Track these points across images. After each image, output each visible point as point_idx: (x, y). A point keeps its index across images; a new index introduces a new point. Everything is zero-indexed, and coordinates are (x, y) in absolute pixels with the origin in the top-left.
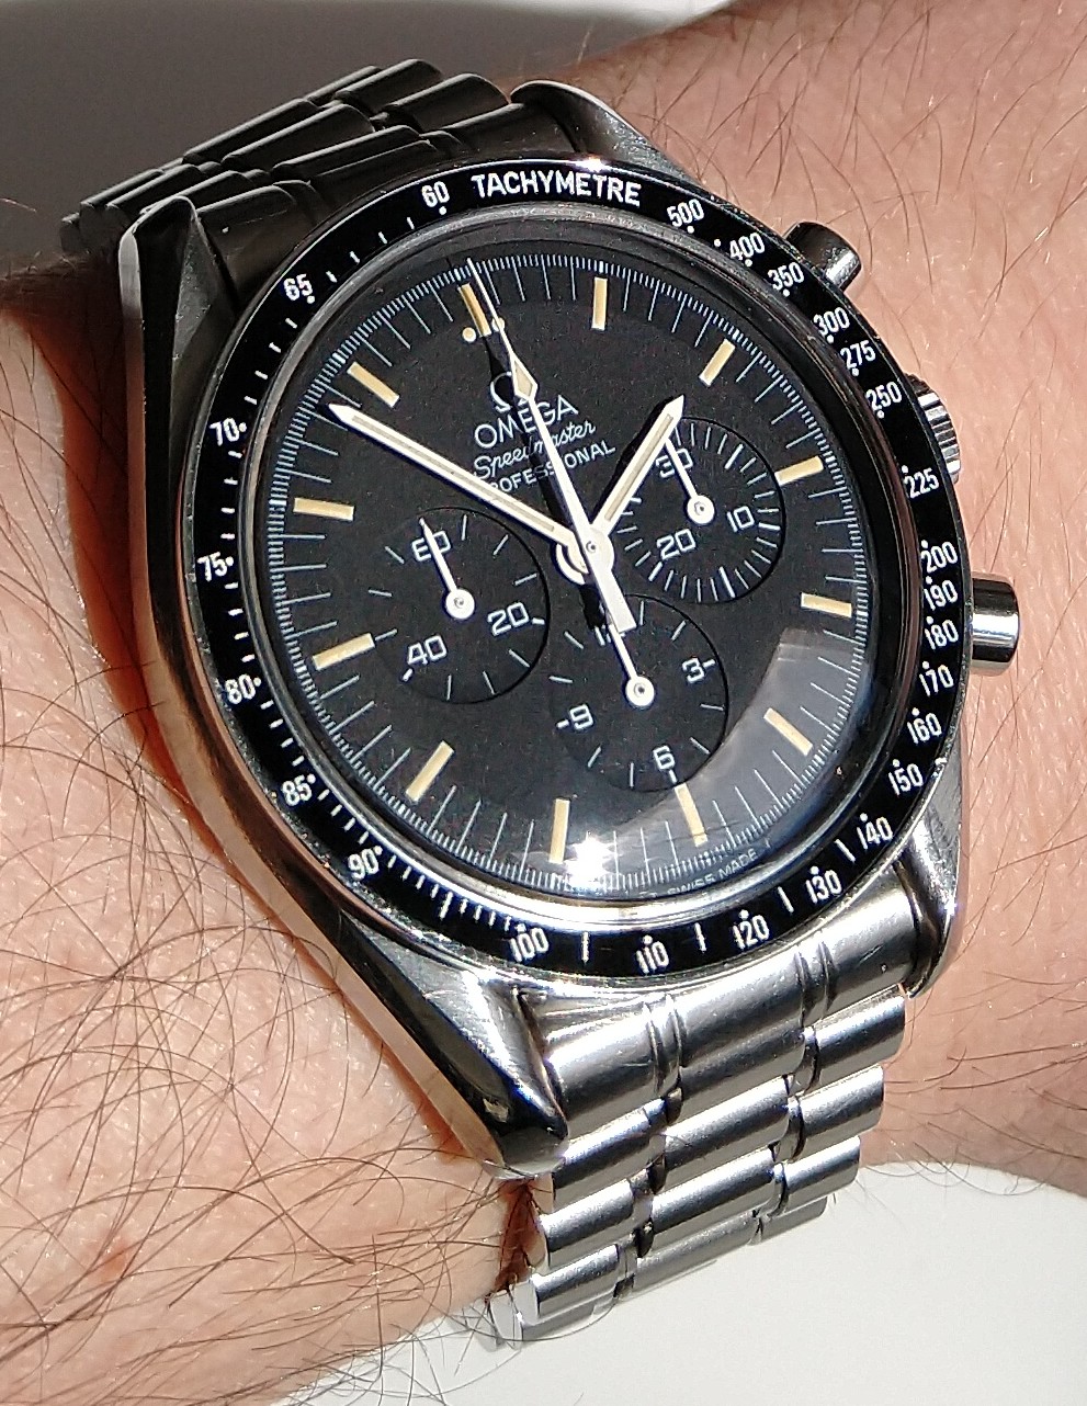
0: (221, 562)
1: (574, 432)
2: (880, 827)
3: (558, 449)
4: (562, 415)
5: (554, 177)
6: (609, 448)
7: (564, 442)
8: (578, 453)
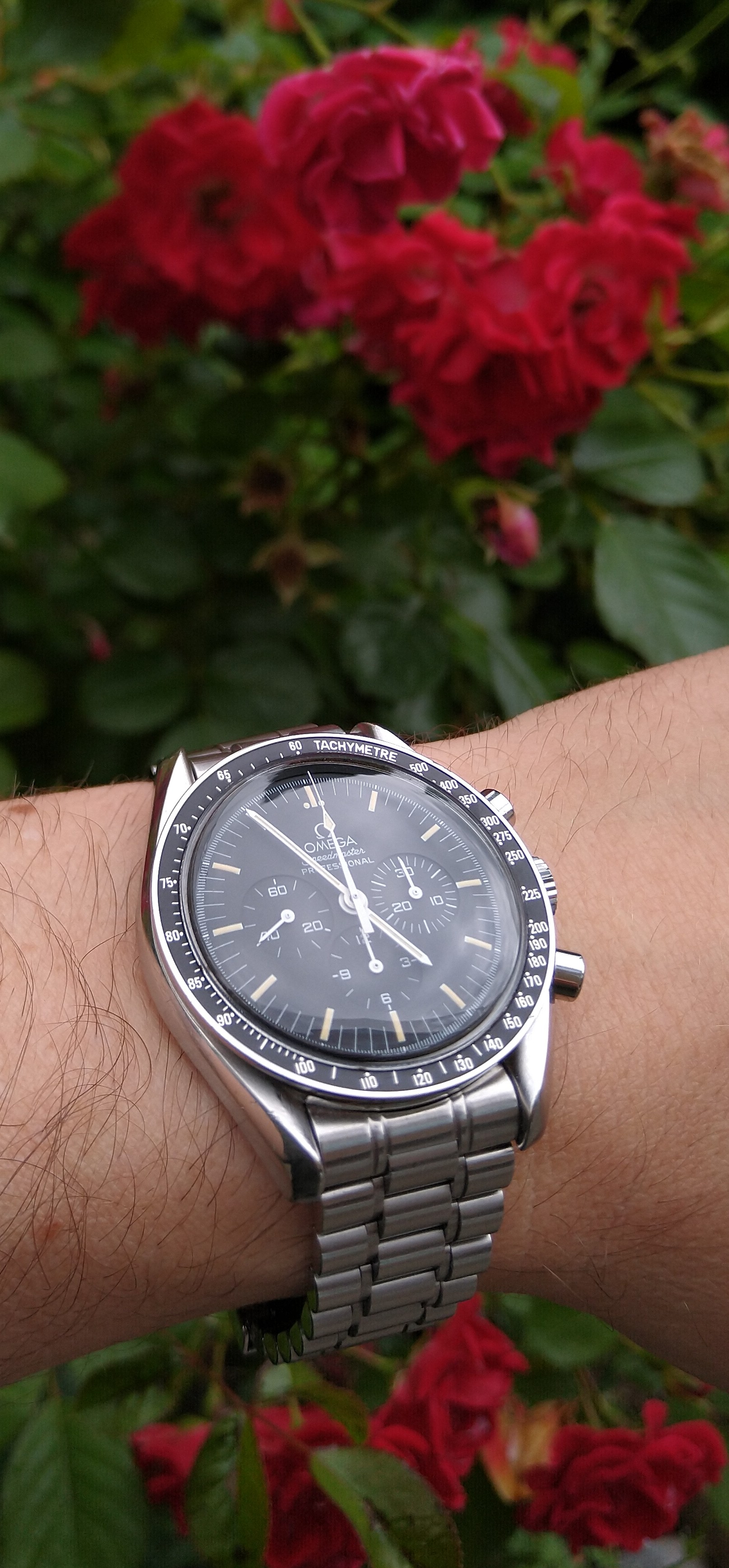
0: (171, 882)
1: (354, 852)
2: (497, 1043)
3: (345, 858)
4: (349, 844)
5: (354, 746)
6: (371, 861)
7: (349, 855)
8: (355, 861)
